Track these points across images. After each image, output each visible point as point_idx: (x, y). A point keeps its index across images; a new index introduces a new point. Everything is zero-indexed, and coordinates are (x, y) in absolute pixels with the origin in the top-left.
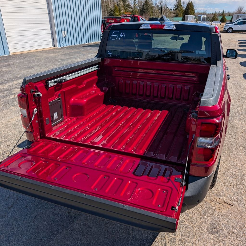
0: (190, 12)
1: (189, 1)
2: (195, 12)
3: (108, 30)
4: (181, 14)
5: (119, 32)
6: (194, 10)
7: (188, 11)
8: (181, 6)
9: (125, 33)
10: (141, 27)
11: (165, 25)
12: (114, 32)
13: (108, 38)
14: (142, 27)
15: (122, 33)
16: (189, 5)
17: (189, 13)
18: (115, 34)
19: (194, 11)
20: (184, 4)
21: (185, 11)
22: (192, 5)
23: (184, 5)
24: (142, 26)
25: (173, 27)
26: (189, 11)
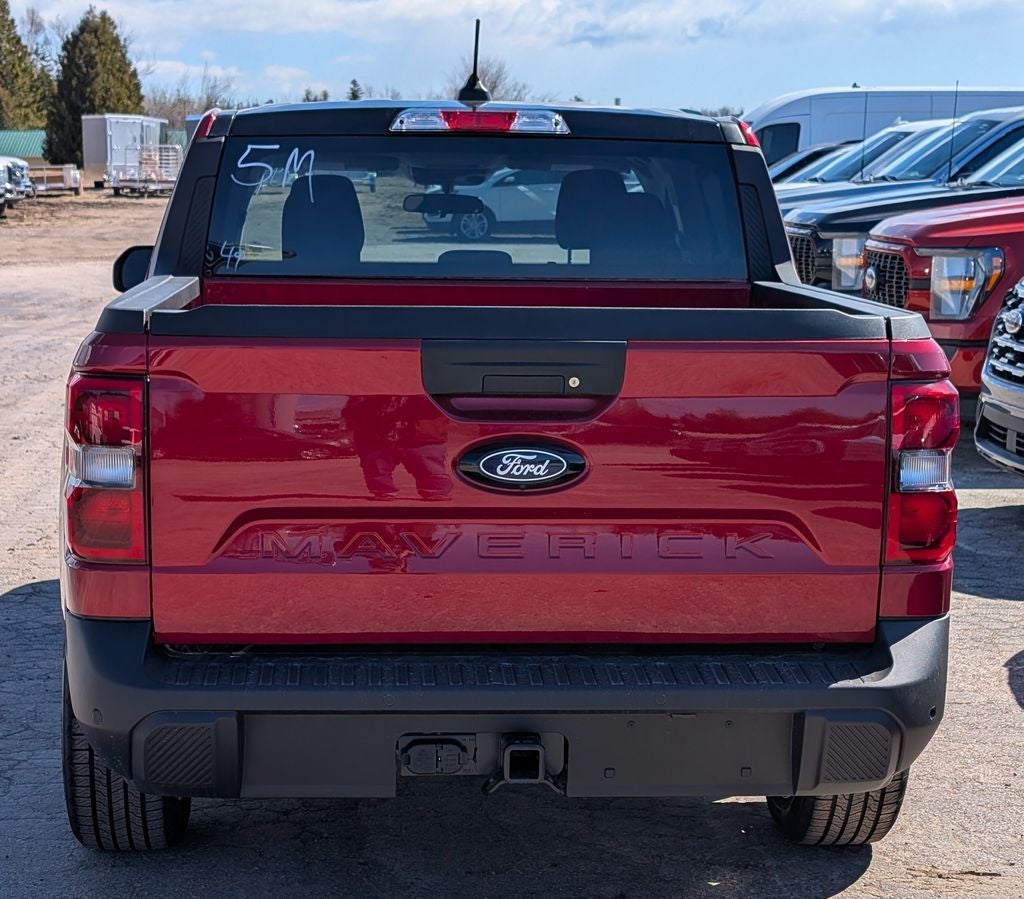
0: (107, 91)
1: (90, 12)
2: (143, 91)
3: (218, 139)
4: (20, 106)
5: (277, 147)
6: (134, 74)
7: (86, 81)
8: (19, 41)
9: (312, 152)
10: (396, 126)
11: (515, 114)
12: (250, 147)
13: (217, 176)
14: (402, 122)
15: (296, 151)
16: (88, 37)
17: (97, 102)
18: (255, 156)
19: (138, 86)
20: (36, 32)
21: (63, 83)
22: (116, 40)
23: (40, 39)
24: (403, 116)
25: (557, 124)
26: (98, 84)
